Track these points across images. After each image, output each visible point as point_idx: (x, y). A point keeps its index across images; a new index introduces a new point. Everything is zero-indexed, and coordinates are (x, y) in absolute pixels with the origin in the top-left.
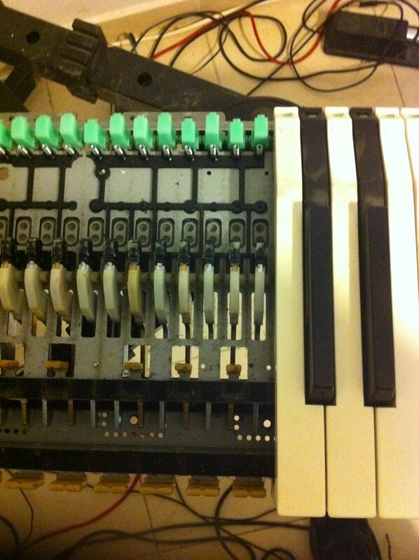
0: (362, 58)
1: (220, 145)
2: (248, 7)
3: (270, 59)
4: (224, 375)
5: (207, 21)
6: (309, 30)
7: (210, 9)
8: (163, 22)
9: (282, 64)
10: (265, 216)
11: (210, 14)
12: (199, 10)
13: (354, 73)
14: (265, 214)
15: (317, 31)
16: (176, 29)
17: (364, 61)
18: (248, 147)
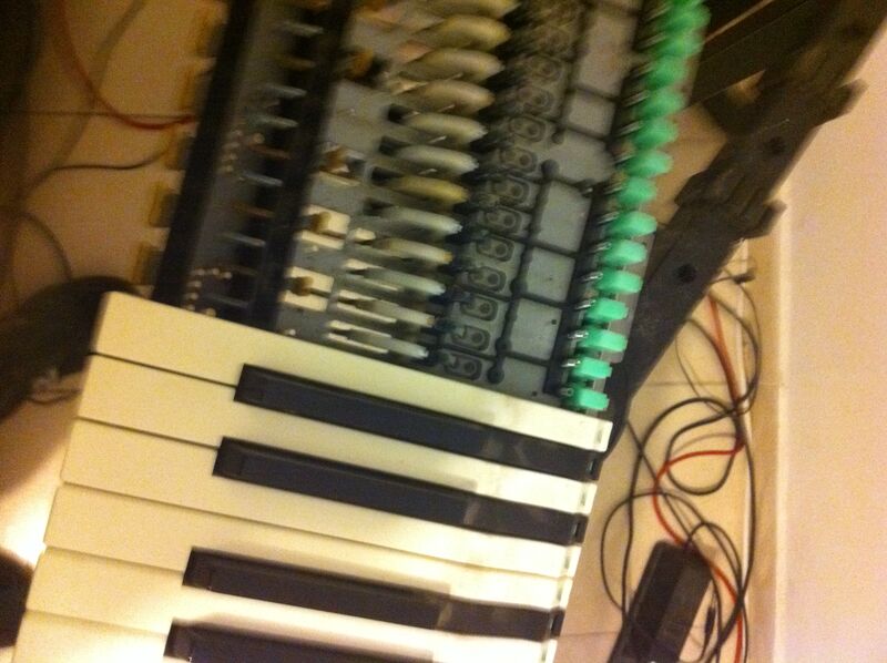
0: (637, 594)
1: (585, 345)
2: (748, 453)
3: (668, 463)
4: (296, 272)
5: (743, 389)
6: (695, 530)
7: (759, 397)
8: (758, 327)
9: (656, 479)
10: (483, 377)
11: (752, 395)
12: (761, 383)
13: (620, 578)
14: (486, 377)
15: (690, 539)
16: (744, 344)
17: (633, 596)
18: (573, 380)
